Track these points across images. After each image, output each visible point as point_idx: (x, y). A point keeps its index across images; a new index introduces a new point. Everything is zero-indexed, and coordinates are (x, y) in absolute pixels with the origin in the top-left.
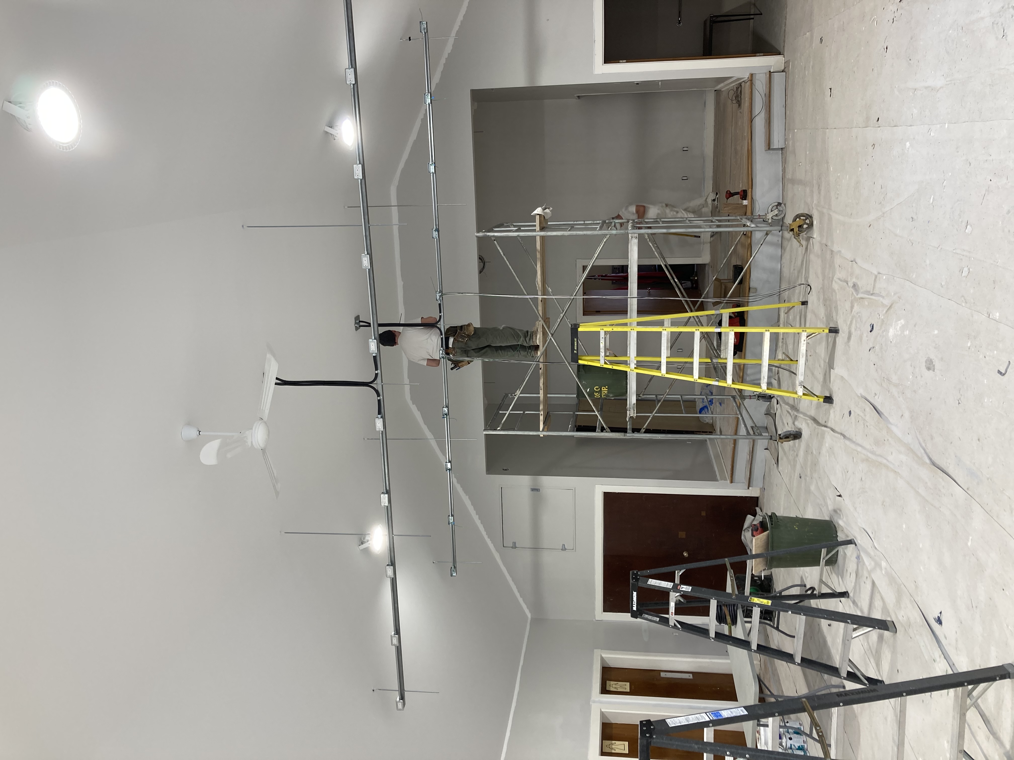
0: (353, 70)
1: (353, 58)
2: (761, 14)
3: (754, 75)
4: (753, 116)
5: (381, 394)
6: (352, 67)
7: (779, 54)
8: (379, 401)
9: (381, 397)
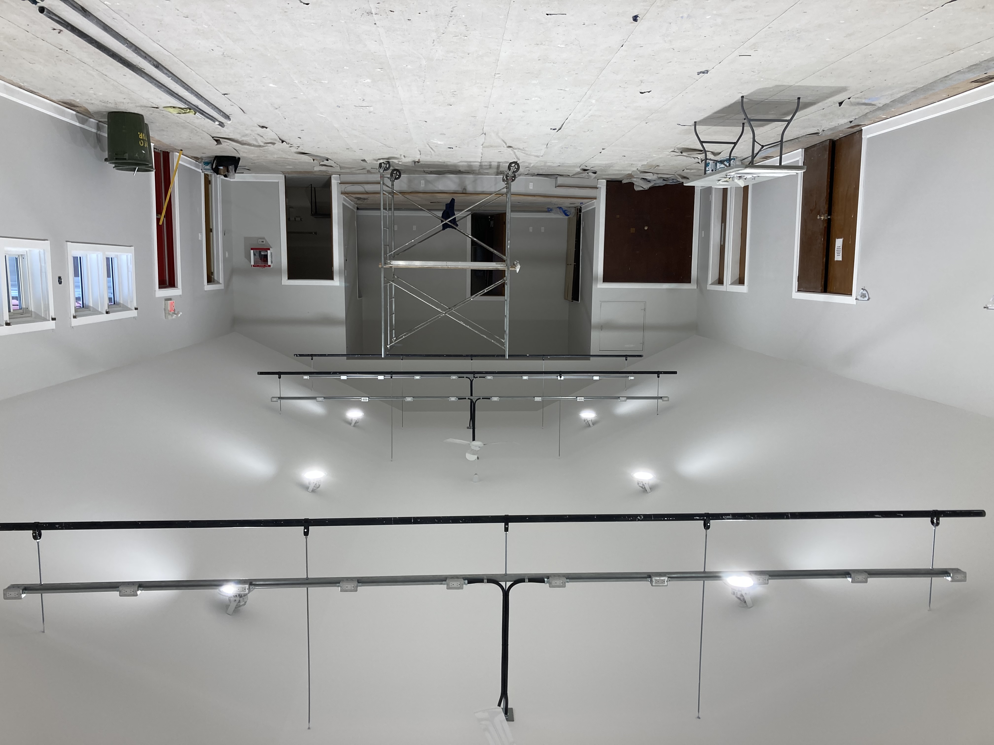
0: (317, 398)
1: (312, 398)
2: (311, 185)
3: (342, 192)
4: (366, 192)
5: (479, 397)
6: (316, 399)
7: (331, 177)
8: (483, 398)
9: (481, 397)
